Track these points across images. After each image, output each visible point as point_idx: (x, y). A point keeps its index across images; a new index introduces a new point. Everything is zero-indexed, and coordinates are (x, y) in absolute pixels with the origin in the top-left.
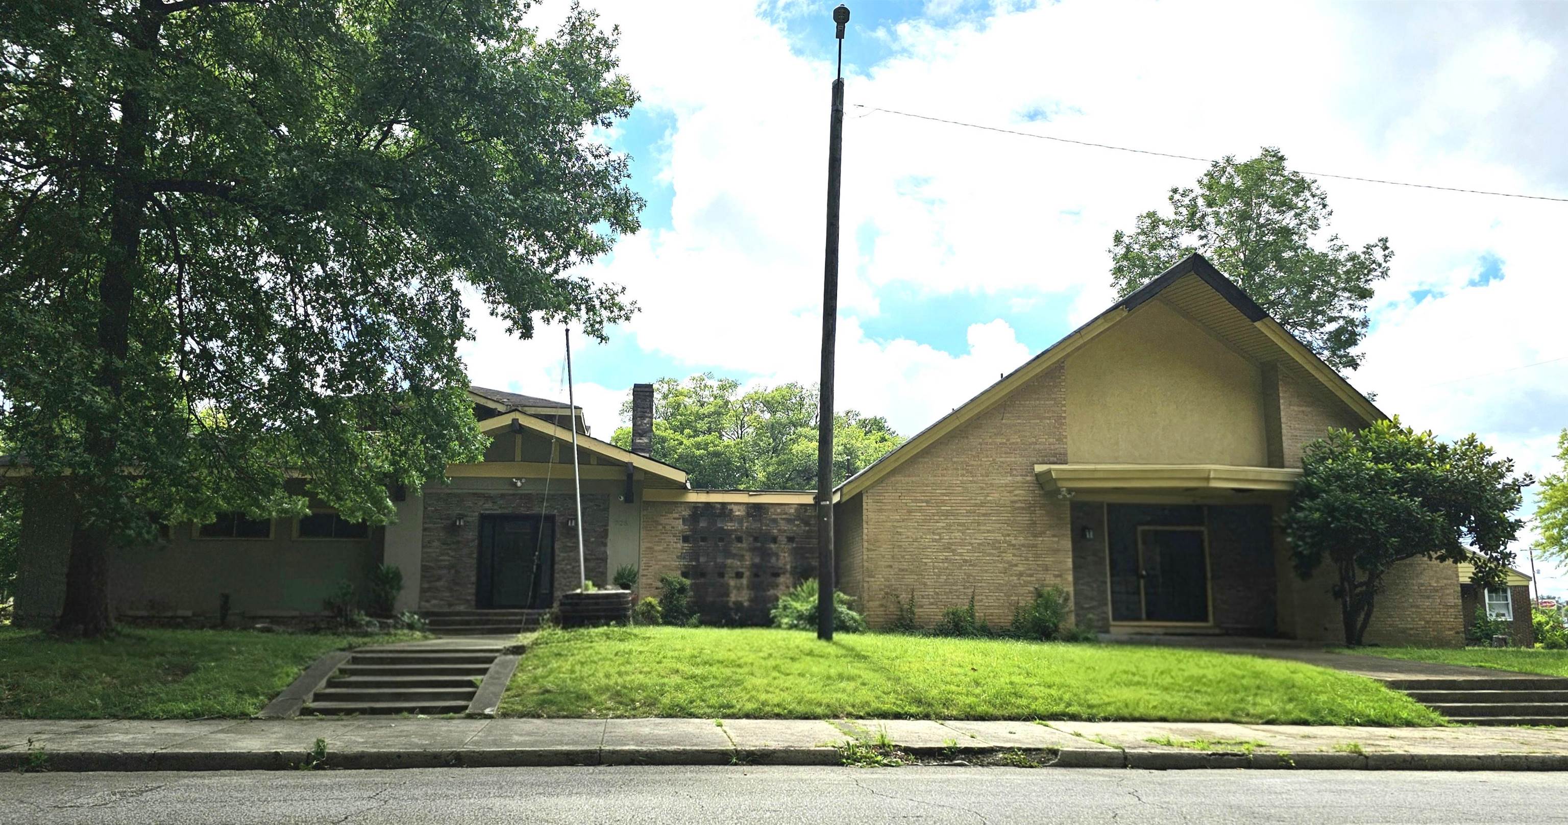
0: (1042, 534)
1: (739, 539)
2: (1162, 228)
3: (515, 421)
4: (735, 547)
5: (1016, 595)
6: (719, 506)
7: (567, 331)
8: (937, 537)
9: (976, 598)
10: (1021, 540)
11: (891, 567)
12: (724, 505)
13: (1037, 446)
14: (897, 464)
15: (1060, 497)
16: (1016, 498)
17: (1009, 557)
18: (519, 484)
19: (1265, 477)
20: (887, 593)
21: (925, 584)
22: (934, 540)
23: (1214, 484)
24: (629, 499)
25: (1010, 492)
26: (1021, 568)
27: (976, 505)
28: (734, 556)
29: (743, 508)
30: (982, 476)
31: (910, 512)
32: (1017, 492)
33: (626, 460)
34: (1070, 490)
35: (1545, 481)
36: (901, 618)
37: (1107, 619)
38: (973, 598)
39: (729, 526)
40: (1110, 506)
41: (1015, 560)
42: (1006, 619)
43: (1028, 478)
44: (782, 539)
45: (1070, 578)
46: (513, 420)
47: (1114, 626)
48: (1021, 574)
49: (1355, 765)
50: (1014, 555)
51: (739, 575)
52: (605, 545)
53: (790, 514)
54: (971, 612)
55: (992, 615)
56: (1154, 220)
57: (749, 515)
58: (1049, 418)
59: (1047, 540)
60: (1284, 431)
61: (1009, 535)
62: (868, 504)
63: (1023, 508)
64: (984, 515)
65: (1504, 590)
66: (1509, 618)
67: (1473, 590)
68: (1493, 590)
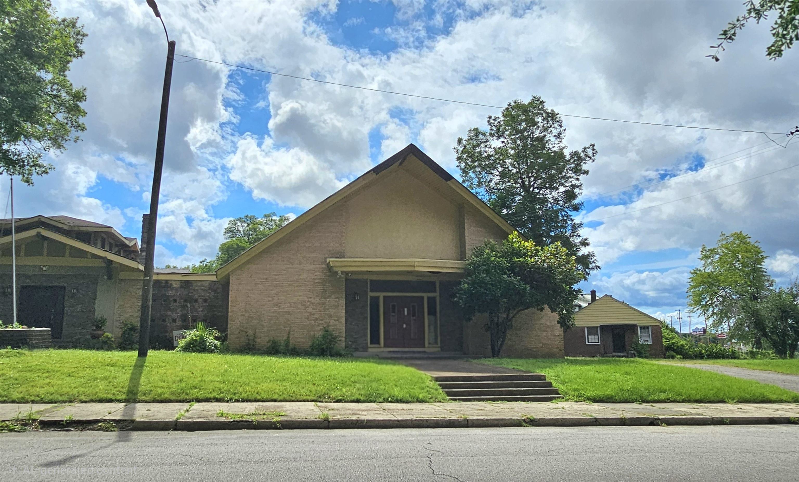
0: (329, 297)
1: (175, 301)
2: (481, 137)
3: (39, 233)
4: (173, 305)
5: (314, 331)
6: (164, 282)
7: (12, 179)
8: (271, 299)
9: (291, 333)
10: (317, 300)
11: (244, 315)
12: (167, 281)
13: (329, 248)
14: (249, 258)
15: (338, 276)
16: (316, 277)
17: (310, 310)
18: (44, 269)
19: (448, 265)
20: (241, 330)
21: (262, 325)
22: (269, 301)
23: (417, 269)
24: (110, 278)
25: (313, 273)
26: (316, 316)
27: (294, 281)
28: (170, 310)
29: (178, 283)
30: (297, 264)
31: (256, 285)
32: (316, 274)
33: (103, 256)
34: (342, 272)
35: (692, 271)
36: (249, 344)
37: (367, 343)
38: (289, 333)
39: (170, 293)
40: (371, 281)
41: (314, 311)
42: (307, 345)
43: (323, 266)
44: (200, 301)
45: (343, 320)
46: (38, 232)
47: (370, 347)
48: (317, 319)
49: (321, 426)
50: (313, 309)
51: (174, 321)
52: (94, 303)
53: (206, 287)
54: (287, 341)
55: (299, 342)
56: (477, 132)
57: (181, 287)
58: (336, 233)
59: (332, 301)
60: (467, 241)
61: (311, 298)
62: (232, 280)
63: (319, 283)
64: (297, 286)
65: (648, 328)
66: (650, 343)
67: (632, 328)
68: (642, 328)
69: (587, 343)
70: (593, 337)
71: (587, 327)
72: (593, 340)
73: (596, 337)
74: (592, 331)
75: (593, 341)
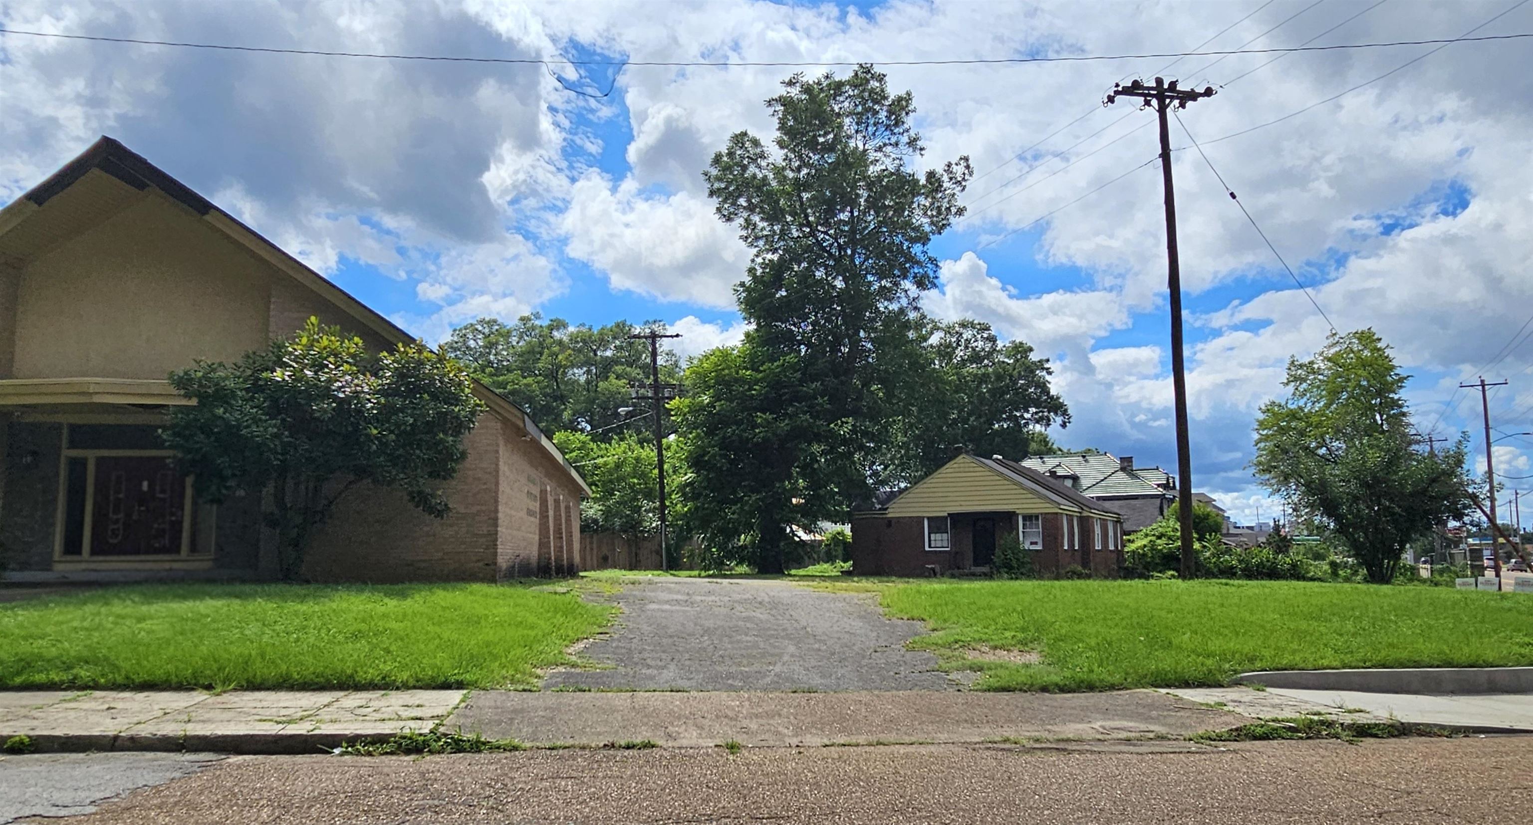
37: (52, 554)
40: (72, 426)
65: (1037, 517)
66: (1039, 547)
67: (1009, 518)
68: (1028, 518)
69: (927, 549)
70: (938, 536)
71: (929, 518)
72: (939, 542)
73: (945, 536)
74: (937, 525)
75: (939, 544)
